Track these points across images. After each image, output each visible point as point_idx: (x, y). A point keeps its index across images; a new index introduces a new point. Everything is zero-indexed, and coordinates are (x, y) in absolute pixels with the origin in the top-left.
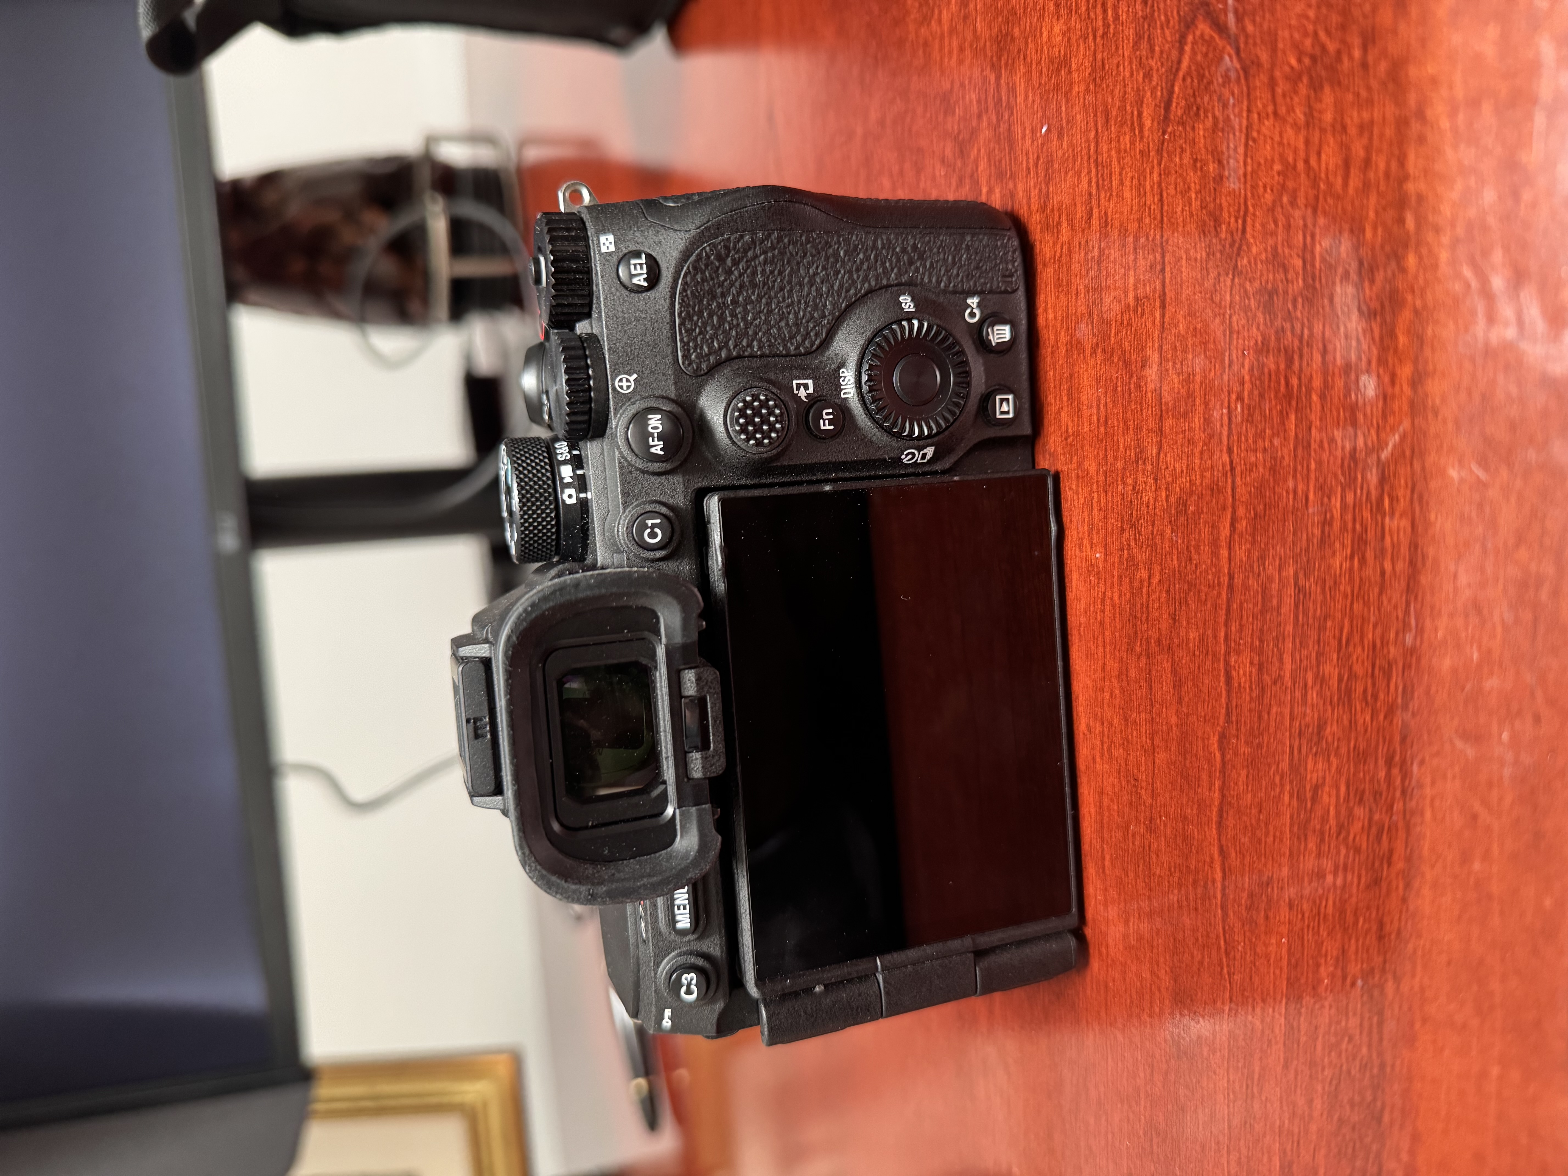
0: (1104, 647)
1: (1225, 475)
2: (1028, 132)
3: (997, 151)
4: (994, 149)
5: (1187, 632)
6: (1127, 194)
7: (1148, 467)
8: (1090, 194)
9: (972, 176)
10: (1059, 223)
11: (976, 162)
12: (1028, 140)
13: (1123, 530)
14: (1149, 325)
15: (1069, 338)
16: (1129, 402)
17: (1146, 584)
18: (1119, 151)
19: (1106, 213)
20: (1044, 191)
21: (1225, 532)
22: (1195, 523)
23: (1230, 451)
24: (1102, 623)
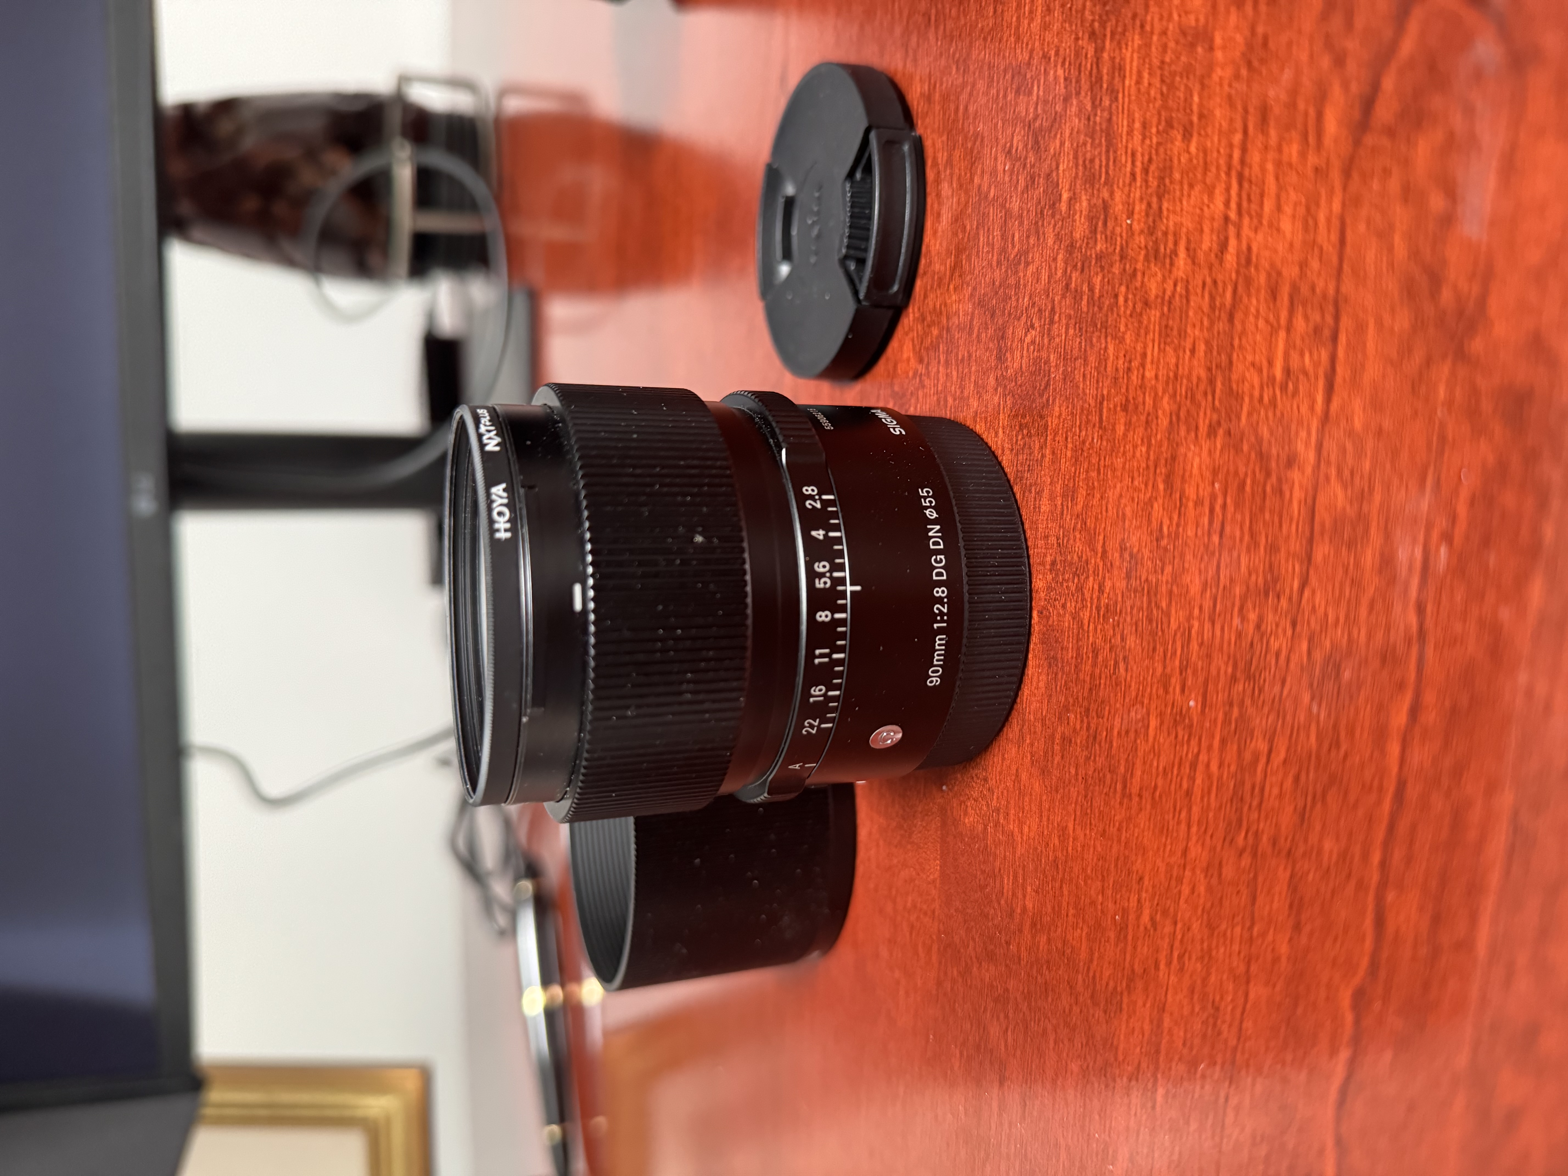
0: (1189, 827)
1: (1409, 642)
2: (1137, 125)
3: (1089, 145)
4: (1085, 144)
5: (1320, 841)
6: (1286, 225)
7: (1284, 603)
8: (1226, 219)
9: (1048, 175)
10: (1175, 252)
11: (1056, 157)
12: (1137, 136)
13: (1234, 679)
14: (1304, 409)
15: (1175, 407)
16: (1262, 509)
17: (1263, 760)
18: (1278, 164)
19: (1249, 249)
20: (1155, 206)
21: (1399, 718)
22: (1351, 697)
23: (1420, 609)
24: (1189, 793)
